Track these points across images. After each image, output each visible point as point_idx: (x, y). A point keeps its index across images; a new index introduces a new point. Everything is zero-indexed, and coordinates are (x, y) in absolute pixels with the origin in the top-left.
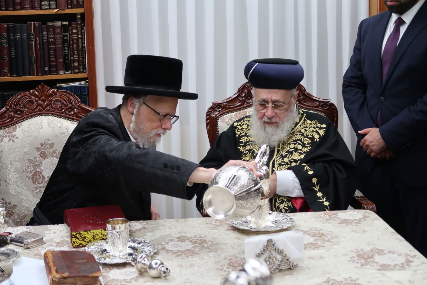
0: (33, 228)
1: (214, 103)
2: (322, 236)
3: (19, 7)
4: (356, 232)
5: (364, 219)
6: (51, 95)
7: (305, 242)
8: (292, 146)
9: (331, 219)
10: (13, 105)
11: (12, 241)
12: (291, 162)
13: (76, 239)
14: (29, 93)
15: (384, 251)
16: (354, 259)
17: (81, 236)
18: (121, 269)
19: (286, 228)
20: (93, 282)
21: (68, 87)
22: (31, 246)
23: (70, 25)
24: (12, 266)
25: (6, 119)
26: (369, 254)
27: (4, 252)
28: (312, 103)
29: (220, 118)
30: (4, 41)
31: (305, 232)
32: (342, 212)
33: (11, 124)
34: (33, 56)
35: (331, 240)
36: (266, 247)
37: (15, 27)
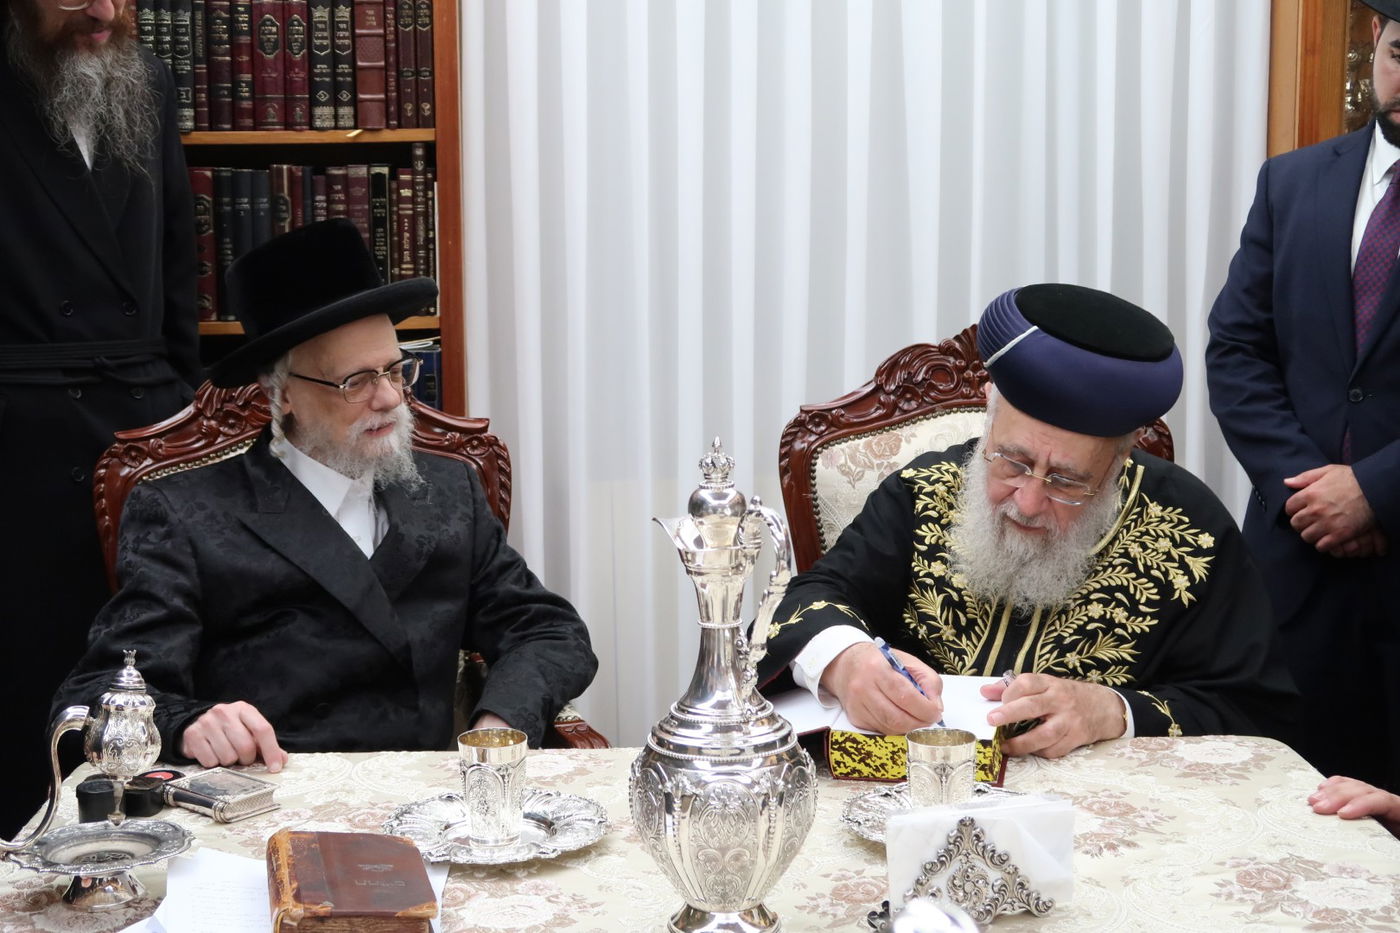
1: (805, 409)
2: (1126, 813)
3: (249, 122)
4: (1234, 804)
5: (1257, 766)
7: (1078, 831)
8: (1096, 610)
9: (1152, 761)
10: (215, 400)
11: (181, 797)
12: (1087, 669)
15: (1321, 865)
16: (1229, 888)
18: (501, 896)
22: (235, 814)
23: (394, 175)
24: (164, 876)
25: (193, 439)
26: (1276, 872)
27: (147, 831)
29: (820, 452)
30: (203, 218)
31: (1076, 798)
33: (206, 456)
35: (1156, 828)
36: (955, 841)
37: (235, 177)
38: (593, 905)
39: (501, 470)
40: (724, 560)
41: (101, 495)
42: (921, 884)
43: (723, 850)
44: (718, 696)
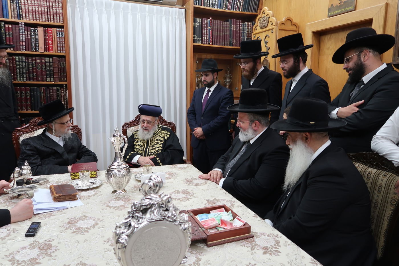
1: (125, 123)
2: (172, 174)
3: (36, 80)
4: (185, 172)
5: (188, 167)
7: (166, 177)
8: (156, 142)
9: (175, 167)
10: (33, 123)
11: (33, 182)
12: (156, 148)
13: (73, 176)
16: (185, 182)
18: (86, 191)
20: (74, 197)
22: (43, 184)
23: (60, 89)
24: (34, 193)
25: (29, 129)
26: (191, 180)
27: (30, 187)
28: (165, 123)
29: (128, 129)
30: (28, 95)
33: (32, 131)
34: (42, 102)
35: (176, 176)
37: (34, 89)
38: (100, 191)
39: (80, 132)
40: (118, 143)
41: (13, 138)
43: (119, 182)
44: (118, 161)
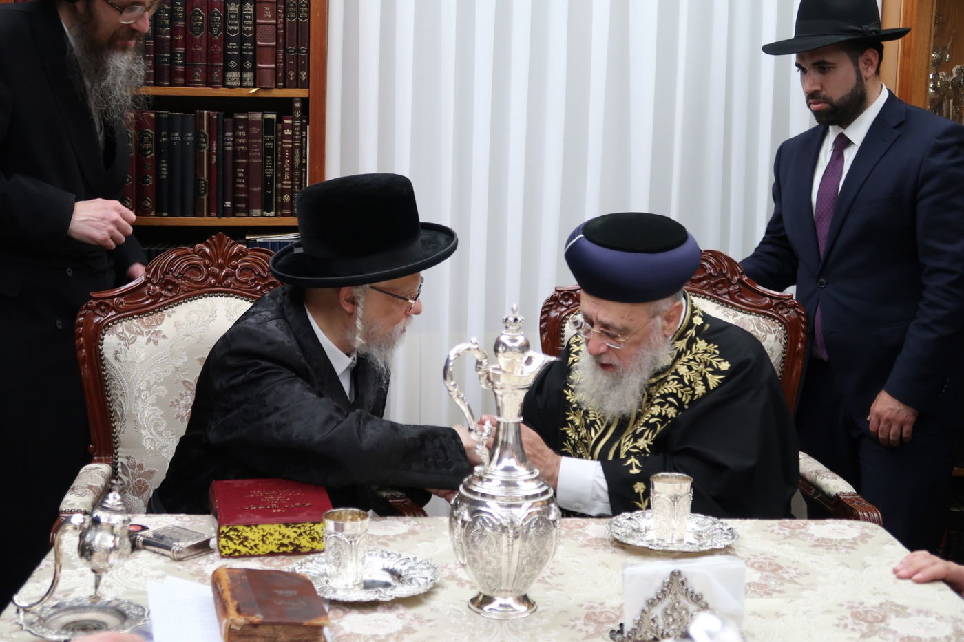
0: (189, 519)
1: (559, 289)
2: (776, 570)
3: (181, 80)
4: (848, 566)
5: (863, 541)
6: (236, 256)
7: (748, 580)
8: (656, 410)
9: (793, 535)
10: (159, 272)
11: (147, 543)
13: (229, 541)
14: (193, 251)
15: (906, 608)
16: (846, 621)
17: (237, 536)
18: (367, 613)
19: (723, 547)
21: (268, 242)
22: (186, 555)
23: (280, 120)
25: (144, 298)
26: (877, 612)
28: (756, 300)
29: (568, 319)
30: (148, 145)
32: (816, 524)
33: (153, 310)
34: (202, 178)
35: (797, 580)
36: (668, 586)
37: (170, 118)
38: (429, 621)
41: (80, 335)
42: (645, 613)
